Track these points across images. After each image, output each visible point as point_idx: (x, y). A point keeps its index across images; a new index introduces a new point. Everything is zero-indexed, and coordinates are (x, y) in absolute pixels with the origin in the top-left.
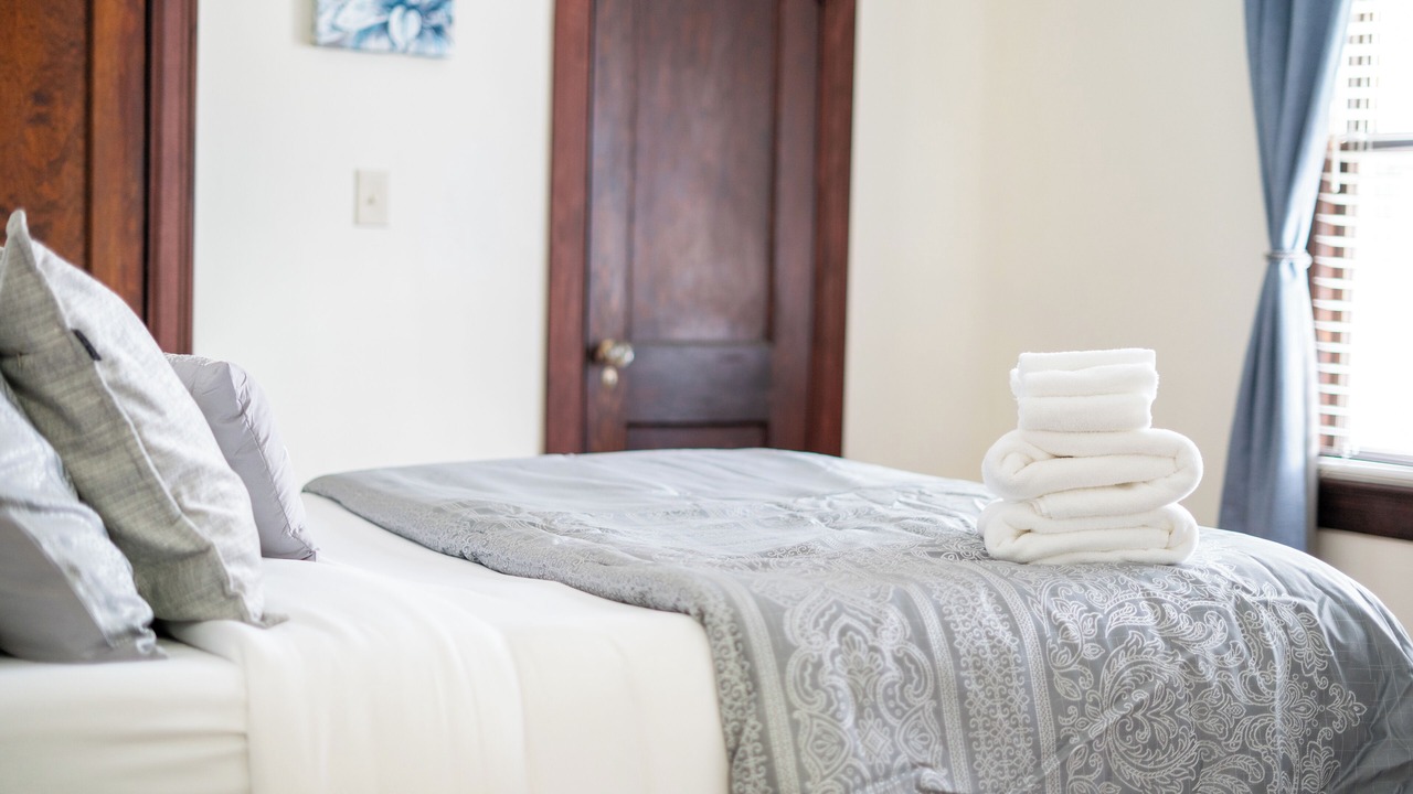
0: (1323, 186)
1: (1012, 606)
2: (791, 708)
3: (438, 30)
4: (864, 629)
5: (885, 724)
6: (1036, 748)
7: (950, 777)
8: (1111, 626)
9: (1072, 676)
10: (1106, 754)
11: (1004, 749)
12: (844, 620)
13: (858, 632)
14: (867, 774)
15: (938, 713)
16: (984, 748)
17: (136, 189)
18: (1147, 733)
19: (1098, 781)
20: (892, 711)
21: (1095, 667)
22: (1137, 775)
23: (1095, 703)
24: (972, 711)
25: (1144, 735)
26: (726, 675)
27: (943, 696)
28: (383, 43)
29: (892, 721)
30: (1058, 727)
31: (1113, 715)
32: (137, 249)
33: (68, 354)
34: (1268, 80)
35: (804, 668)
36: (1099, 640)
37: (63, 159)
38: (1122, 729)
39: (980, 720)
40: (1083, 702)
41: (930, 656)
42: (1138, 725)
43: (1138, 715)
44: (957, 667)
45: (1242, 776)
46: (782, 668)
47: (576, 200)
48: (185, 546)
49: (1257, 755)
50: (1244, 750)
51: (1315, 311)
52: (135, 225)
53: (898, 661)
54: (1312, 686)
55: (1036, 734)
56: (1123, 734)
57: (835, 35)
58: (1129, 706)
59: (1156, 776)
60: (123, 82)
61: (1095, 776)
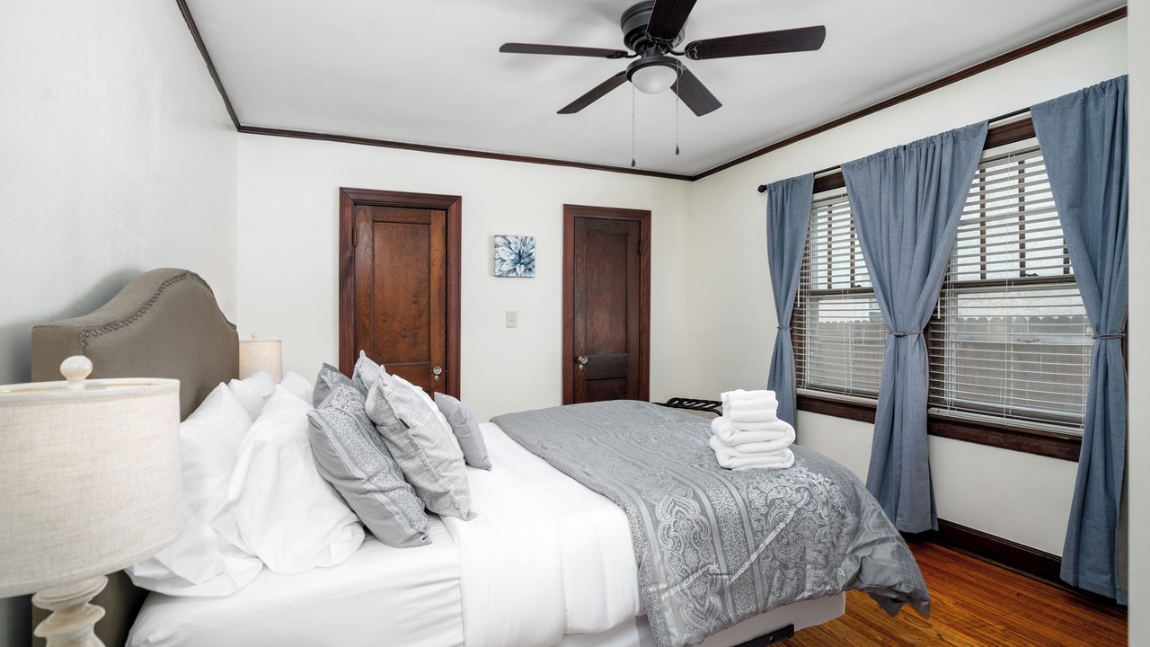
0: (795, 305)
1: (735, 495)
2: (660, 547)
3: (530, 270)
4: (684, 511)
5: (695, 549)
6: (748, 550)
7: (719, 568)
8: (770, 498)
9: (759, 520)
10: (773, 550)
11: (737, 553)
12: (677, 508)
13: (683, 513)
14: (690, 571)
15: (713, 542)
16: (730, 554)
17: (443, 321)
18: (786, 540)
19: (771, 561)
20: (696, 543)
21: (766, 516)
22: (784, 556)
23: (767, 530)
24: (725, 540)
25: (785, 541)
26: (635, 534)
27: (714, 535)
28: (514, 274)
29: (697, 548)
30: (755, 541)
31: (773, 535)
32: (444, 338)
33: (398, 427)
34: (777, 275)
35: (664, 530)
36: (766, 505)
37: (422, 314)
38: (777, 539)
39: (728, 543)
40: (762, 530)
41: (708, 520)
42: (783, 537)
43: (782, 533)
44: (718, 522)
45: (820, 552)
46: (656, 531)
47: (570, 316)
48: (441, 490)
49: (824, 543)
50: (820, 542)
51: (793, 343)
52: (443, 331)
53: (697, 523)
54: (840, 513)
55: (747, 545)
56: (778, 541)
57: (643, 264)
58: (779, 530)
59: (790, 556)
60: (439, 290)
61: (770, 559)
